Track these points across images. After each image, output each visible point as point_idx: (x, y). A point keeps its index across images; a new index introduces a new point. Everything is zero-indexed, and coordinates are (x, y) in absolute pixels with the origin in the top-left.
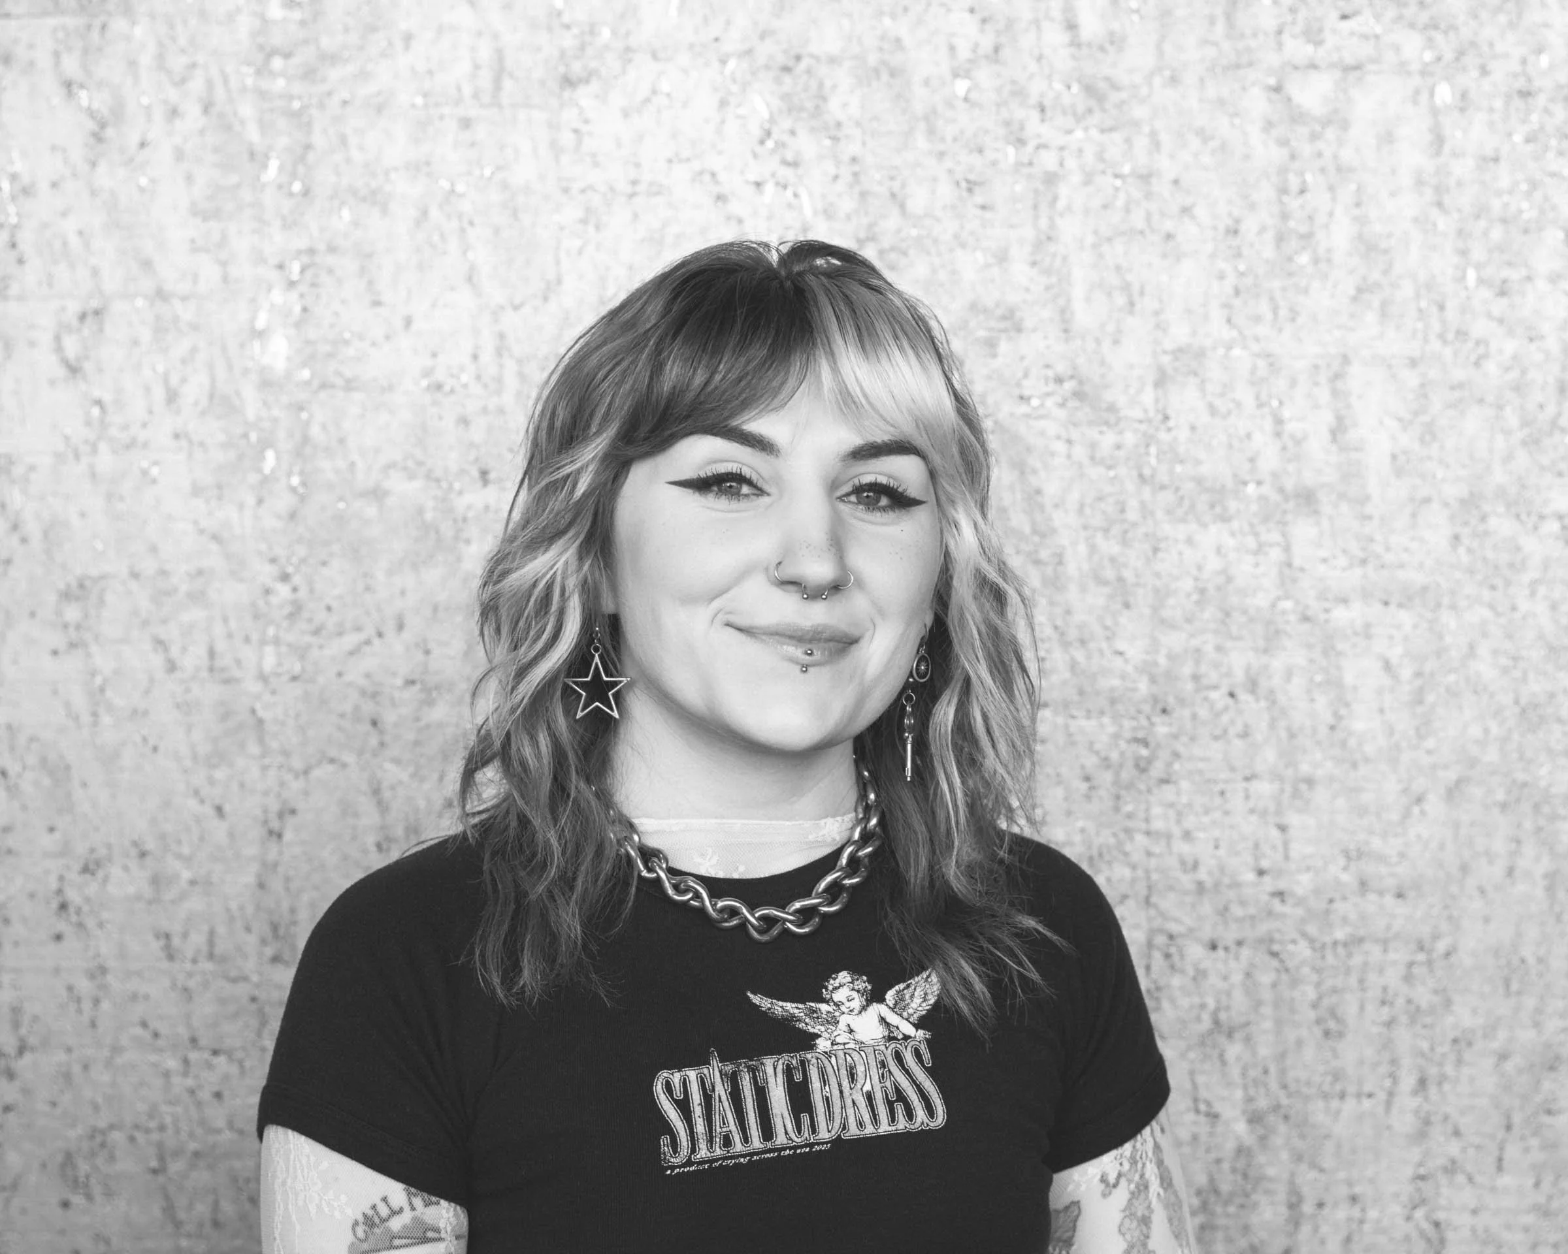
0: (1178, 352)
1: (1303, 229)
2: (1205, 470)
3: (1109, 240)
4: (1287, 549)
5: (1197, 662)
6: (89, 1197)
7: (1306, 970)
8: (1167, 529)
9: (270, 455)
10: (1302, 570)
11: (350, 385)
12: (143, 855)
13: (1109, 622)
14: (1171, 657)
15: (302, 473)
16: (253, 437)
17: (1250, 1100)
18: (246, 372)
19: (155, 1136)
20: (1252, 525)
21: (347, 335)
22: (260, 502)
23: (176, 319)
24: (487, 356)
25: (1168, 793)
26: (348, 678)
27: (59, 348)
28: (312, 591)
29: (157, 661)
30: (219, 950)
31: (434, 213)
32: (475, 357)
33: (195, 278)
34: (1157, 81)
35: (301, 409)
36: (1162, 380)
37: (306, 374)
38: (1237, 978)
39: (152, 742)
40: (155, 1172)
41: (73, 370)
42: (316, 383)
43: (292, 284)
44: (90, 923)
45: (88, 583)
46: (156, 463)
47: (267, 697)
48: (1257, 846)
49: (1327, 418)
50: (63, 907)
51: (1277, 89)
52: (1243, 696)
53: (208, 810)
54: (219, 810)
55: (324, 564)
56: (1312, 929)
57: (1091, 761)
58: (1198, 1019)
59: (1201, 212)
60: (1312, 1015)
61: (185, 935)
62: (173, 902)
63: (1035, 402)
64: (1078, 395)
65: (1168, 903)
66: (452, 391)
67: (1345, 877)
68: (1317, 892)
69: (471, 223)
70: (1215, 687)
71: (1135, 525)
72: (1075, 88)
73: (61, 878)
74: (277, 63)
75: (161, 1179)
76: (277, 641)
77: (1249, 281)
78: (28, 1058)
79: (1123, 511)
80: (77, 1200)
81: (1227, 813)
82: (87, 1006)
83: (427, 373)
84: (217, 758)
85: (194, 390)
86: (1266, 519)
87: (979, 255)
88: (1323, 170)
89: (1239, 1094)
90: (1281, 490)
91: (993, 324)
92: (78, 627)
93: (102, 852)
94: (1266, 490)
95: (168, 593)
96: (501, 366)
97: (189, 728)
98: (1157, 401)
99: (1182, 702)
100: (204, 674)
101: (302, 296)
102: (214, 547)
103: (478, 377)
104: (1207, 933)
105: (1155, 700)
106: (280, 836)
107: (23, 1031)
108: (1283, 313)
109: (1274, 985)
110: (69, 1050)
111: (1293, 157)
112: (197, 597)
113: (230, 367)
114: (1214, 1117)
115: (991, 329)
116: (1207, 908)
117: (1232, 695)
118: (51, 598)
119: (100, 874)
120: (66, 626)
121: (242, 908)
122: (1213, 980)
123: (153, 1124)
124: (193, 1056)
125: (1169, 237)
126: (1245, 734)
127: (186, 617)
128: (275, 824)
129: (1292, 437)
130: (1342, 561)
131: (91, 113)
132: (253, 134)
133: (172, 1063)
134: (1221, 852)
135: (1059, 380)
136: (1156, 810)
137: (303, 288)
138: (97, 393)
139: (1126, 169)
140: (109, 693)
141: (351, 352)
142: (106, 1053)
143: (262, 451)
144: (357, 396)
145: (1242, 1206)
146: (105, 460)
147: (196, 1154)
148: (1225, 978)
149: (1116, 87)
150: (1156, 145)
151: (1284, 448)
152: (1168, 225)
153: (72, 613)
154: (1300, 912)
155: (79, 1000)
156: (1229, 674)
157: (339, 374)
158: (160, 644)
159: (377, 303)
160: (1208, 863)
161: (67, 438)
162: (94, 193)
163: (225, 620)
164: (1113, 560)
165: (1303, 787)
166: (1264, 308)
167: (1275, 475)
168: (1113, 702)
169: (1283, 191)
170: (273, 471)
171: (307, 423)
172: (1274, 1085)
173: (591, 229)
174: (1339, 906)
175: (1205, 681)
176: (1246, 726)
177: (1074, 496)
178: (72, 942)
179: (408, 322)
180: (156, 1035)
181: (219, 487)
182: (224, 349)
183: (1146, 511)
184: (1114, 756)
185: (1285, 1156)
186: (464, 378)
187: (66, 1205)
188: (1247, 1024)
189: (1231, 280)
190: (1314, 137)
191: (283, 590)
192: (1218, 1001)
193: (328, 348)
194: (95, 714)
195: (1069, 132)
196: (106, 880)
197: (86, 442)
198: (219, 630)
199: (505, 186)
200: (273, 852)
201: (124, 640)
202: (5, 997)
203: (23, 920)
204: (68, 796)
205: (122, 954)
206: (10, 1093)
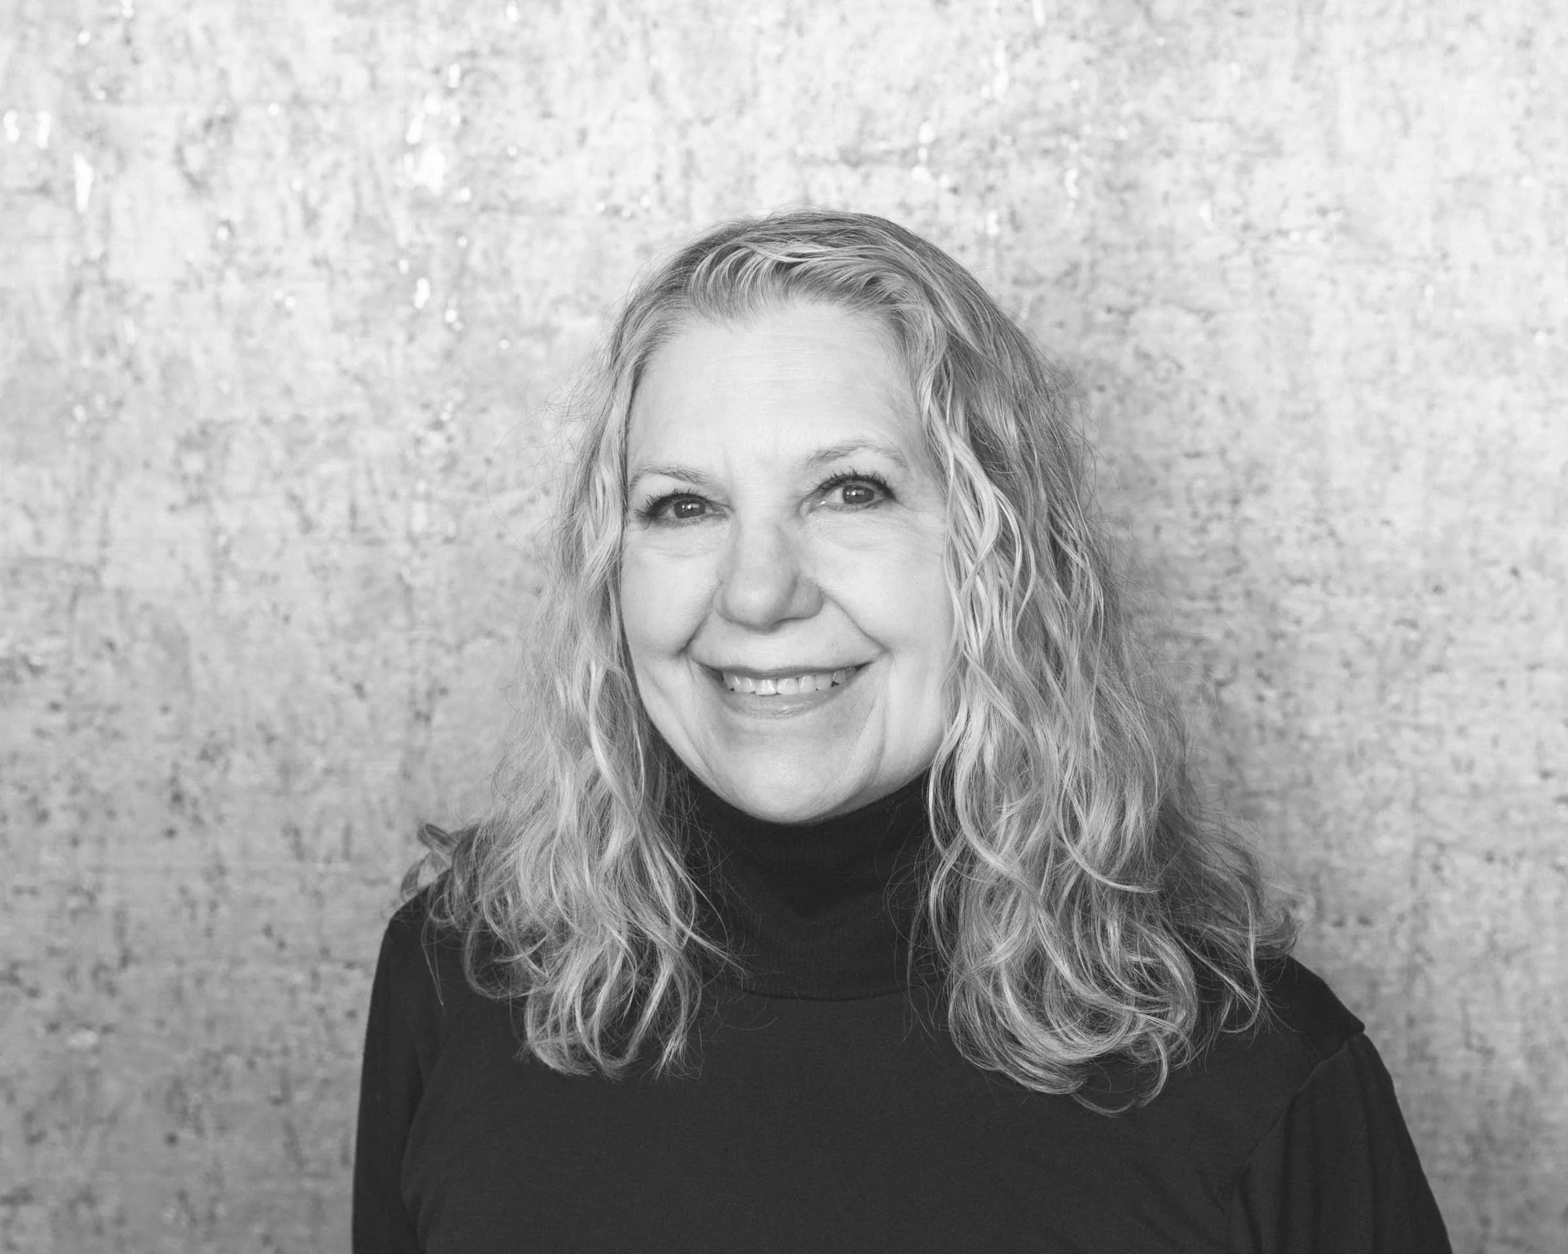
0: (1461, 180)
3: (1384, 51)
6: (199, 1130)
9: (423, 286)
11: (515, 208)
12: (270, 739)
13: (1375, 488)
14: (1447, 529)
15: (459, 307)
16: (404, 265)
17: (1528, 1034)
18: (396, 191)
19: (278, 1061)
20: (1541, 380)
21: (512, 152)
22: (411, 339)
23: (317, 130)
24: (672, 178)
25: (1438, 682)
26: (510, 540)
28: (469, 440)
29: (290, 518)
30: (355, 849)
32: (658, 178)
33: (338, 82)
35: (458, 234)
37: (465, 194)
38: (1516, 894)
39: (282, 610)
40: (277, 1102)
41: (197, 184)
42: (476, 205)
43: (449, 92)
44: (208, 817)
45: (211, 429)
46: (292, 293)
47: (416, 562)
48: (1540, 745)
50: (177, 798)
52: (1529, 574)
53: (345, 689)
54: (359, 689)
55: (484, 410)
57: (1352, 646)
58: (1471, 941)
61: (318, 831)
62: (305, 794)
63: (1295, 237)
64: (1344, 229)
65: (1437, 807)
66: (632, 216)
69: (656, 25)
70: (1495, 563)
73: (176, 766)
75: (283, 1110)
76: (428, 497)
78: (132, 971)
80: (186, 1135)
81: (1507, 707)
82: (202, 911)
83: (605, 194)
84: (359, 629)
85: (336, 212)
86: (1557, 373)
87: (1235, 69)
89: (1517, 1027)
92: (200, 479)
93: (224, 735)
95: (304, 442)
96: (689, 189)
97: (326, 596)
98: (1434, 237)
100: (344, 534)
101: (462, 105)
102: (357, 389)
103: (662, 200)
104: (1483, 842)
105: (1426, 576)
106: (428, 719)
107: (128, 940)
109: (1558, 904)
110: (180, 962)
112: (339, 447)
113: (377, 187)
114: (1488, 1053)
116: (1482, 813)
117: (1515, 572)
118: (168, 446)
119: (220, 762)
120: (185, 478)
121: (383, 801)
122: (1488, 896)
123: (276, 1047)
124: (324, 969)
125: (1451, 49)
126: (1529, 618)
127: (326, 468)
128: (423, 707)
133: (299, 978)
134: (1501, 751)
135: (1323, 212)
136: (1426, 703)
137: (462, 96)
138: (224, 214)
140: (234, 555)
141: (517, 169)
142: (224, 965)
143: (415, 282)
145: (1519, 1156)
146: (233, 289)
147: (326, 1082)
148: (1502, 894)
152: (1451, 36)
153: (194, 463)
155: (192, 905)
156: (1511, 548)
157: (503, 195)
160: (1485, 764)
161: (189, 264)
163: (369, 473)
164: (1381, 417)
166: (1559, 131)
168: (1379, 578)
170: (427, 303)
171: (465, 252)
172: (1557, 1018)
173: (792, 33)
175: (1484, 557)
176: (1531, 607)
178: (187, 839)
179: (583, 135)
180: (282, 945)
181: (364, 322)
182: (371, 164)
184: (1379, 639)
186: (646, 201)
187: (172, 1140)
188: (1526, 947)
191: (436, 440)
192: (1494, 921)
193: (488, 165)
194: (217, 579)
196: (227, 767)
197: (211, 268)
198: (362, 484)
200: (420, 737)
201: (254, 495)
202: (107, 900)
203: (131, 813)
204: (186, 671)
205: (245, 852)
206: (110, 1011)
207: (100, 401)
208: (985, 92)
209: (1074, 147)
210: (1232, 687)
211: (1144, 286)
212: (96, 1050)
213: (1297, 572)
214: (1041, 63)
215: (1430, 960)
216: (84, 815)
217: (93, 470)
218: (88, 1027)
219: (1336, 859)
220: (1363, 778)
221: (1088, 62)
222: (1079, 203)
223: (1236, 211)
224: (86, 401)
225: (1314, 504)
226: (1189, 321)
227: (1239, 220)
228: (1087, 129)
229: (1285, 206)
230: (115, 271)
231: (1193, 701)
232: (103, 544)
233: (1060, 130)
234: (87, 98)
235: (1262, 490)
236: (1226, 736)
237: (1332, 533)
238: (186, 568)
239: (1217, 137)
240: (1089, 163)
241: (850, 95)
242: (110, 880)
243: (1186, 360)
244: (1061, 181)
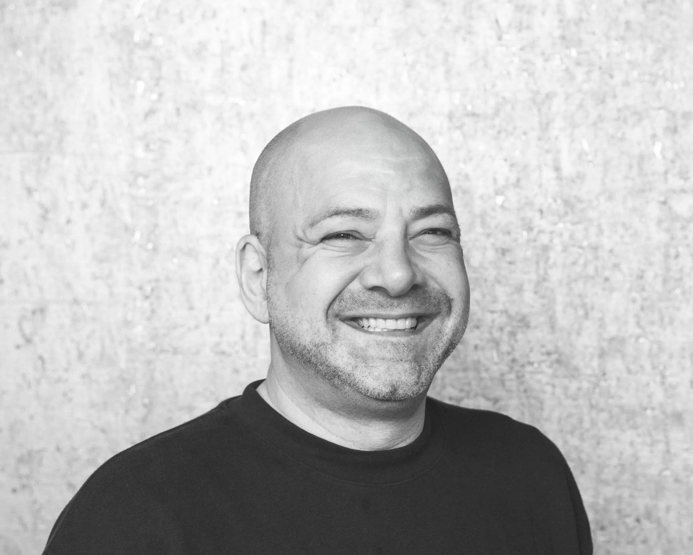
1: (677, 276)
4: (668, 444)
8: (604, 432)
10: (675, 455)
27: (21, 329)
31: (222, 261)
34: (602, 199)
36: (602, 354)
49: (689, 375)
51: (664, 203)
59: (624, 267)
71: (588, 430)
72: (559, 201)
74: (141, 181)
88: (688, 246)
90: (664, 412)
91: (514, 323)
94: (657, 413)
99: (612, 524)
108: (666, 320)
111: (672, 238)
129: (670, 385)
131: (41, 206)
132: (127, 219)
139: (585, 244)
144: (180, 357)
149: (580, 200)
150: (601, 232)
151: (666, 391)
158: (72, 487)
159: (191, 308)
162: (42, 247)
167: (661, 405)
169: (667, 256)
177: (556, 414)
183: (593, 423)
189: (639, 301)
190: (683, 228)
195: (555, 224)
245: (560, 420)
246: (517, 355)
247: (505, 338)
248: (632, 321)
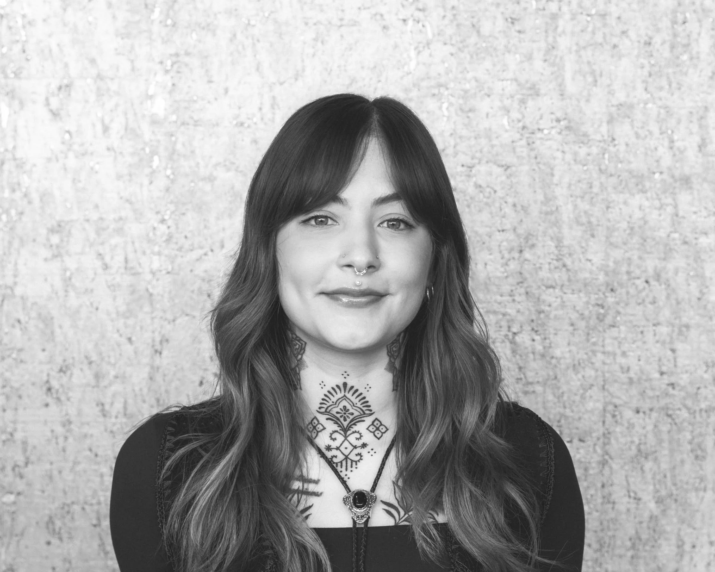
0: (620, 106)
1: (685, 41)
2: (633, 166)
3: (584, 48)
4: (676, 207)
5: (629, 265)
6: (61, 539)
7: (686, 424)
8: (614, 196)
9: (156, 158)
10: (684, 217)
11: (197, 123)
12: (90, 363)
13: (584, 245)
14: (616, 262)
15: (172, 168)
16: (147, 150)
17: (657, 491)
18: (144, 116)
19: (96, 507)
20: (658, 195)
21: (195, 98)
22: (151, 183)
23: (108, 89)
24: (266, 108)
25: (614, 332)
26: (196, 272)
27: (48, 104)
28: (177, 228)
29: (98, 264)
30: (128, 412)
31: (239, 36)
32: (260, 109)
33: (118, 69)
35: (172, 135)
37: (174, 118)
38: (650, 428)
39: (95, 305)
40: (95, 526)
41: (55, 114)
42: (179, 123)
43: (167, 72)
44: (63, 398)
45: (63, 224)
46: (98, 163)
47: (154, 282)
48: (660, 360)
49: (696, 139)
52: (653, 282)
53: (123, 340)
54: (130, 339)
55: (184, 214)
56: (689, 403)
57: (574, 316)
58: (630, 449)
59: (632, 34)
60: (689, 447)
61: (112, 404)
62: (106, 387)
63: (546, 132)
64: (568, 128)
65: (614, 388)
66: (249, 126)
67: (706, 376)
68: (691, 383)
69: (258, 41)
70: (638, 278)
71: (597, 194)
73: (48, 375)
75: (98, 529)
76: (159, 254)
77: (656, 69)
78: (30, 467)
79: (591, 187)
80: (55, 541)
81: (644, 342)
82: (61, 440)
83: (237, 117)
84: (129, 314)
85: (116, 127)
86: (664, 192)
87: (517, 56)
88: (695, 11)
89: (651, 488)
90: (673, 177)
91: (524, 91)
92: (58, 247)
93: (70, 361)
94: (665, 176)
95: (104, 229)
96: (274, 114)
97: (115, 298)
98: (608, 131)
99: (621, 285)
100: (123, 270)
101: (172, 77)
102: (127, 205)
103: (262, 119)
104: (634, 404)
105: (607, 284)
106: (160, 353)
107: (28, 453)
108: (674, 85)
109: (669, 432)
110: (51, 463)
111: (680, 4)
112: (119, 231)
113: (135, 114)
114: (638, 499)
115: (523, 95)
116: (634, 391)
117: (647, 282)
118: (43, 231)
119: (68, 373)
120: (51, 246)
121: (141, 390)
122: (637, 428)
123: (94, 501)
125: (615, 46)
126: (654, 302)
127: (114, 241)
128: (158, 347)
129: (679, 149)
130: (704, 213)
133: (104, 470)
134: (641, 363)
135: (558, 121)
136: (608, 341)
137: (172, 74)
138: (67, 128)
139: (593, 12)
140: (73, 280)
141: (197, 106)
142: (71, 464)
143: (152, 157)
144: (200, 129)
145: (653, 546)
146: (72, 162)
148: (644, 428)
151: (674, 155)
152: (615, 40)
153: (55, 239)
154: (683, 394)
155: (57, 438)
156: (645, 271)
157: (192, 118)
158: (100, 255)
159: (210, 82)
160: (635, 368)
161: (52, 151)
162: (65, 25)
163: (133, 243)
164: (586, 212)
165: (684, 329)
166: (664, 83)
167: (669, 169)
168: (586, 285)
169: (674, 22)
170: (157, 167)
171: (175, 143)
172: (669, 484)
173: (319, 44)
174: (703, 391)
175: (633, 275)
176: (654, 298)
177: (566, 180)
178: (54, 408)
179: (226, 91)
180: (96, 455)
181: (130, 175)
182: (132, 105)
183: (603, 187)
184: (586, 313)
185: (675, 520)
186: (255, 120)
187: (49, 543)
188: (655, 452)
189: (647, 68)
191: (163, 228)
192: (640, 440)
193: (184, 104)
194: (66, 291)
196: (71, 375)
197: (62, 152)
198: (130, 248)
199: (276, 21)
200: (158, 361)
201: (82, 253)
202: (19, 436)
203: (29, 396)
204: (52, 333)
205: (80, 413)
206: (20, 486)
207: (13, 212)
208: (406, 69)
209: (446, 93)
210: (521, 335)
211: (478, 155)
212: (14, 503)
213: (550, 283)
214: (431, 55)
215: (611, 458)
216: (8, 398)
217: (10, 243)
218: (11, 493)
219: (568, 412)
220: (580, 376)
221: (452, 54)
222: (449, 118)
223: (519, 121)
224: (7, 212)
225: (556, 252)
226: (498, 170)
227: (521, 125)
228: (452, 85)
229: (541, 118)
230: (18, 155)
231: (503, 341)
232: (15, 276)
233: (440, 85)
234: (6, 77)
235: (533, 246)
236: (518, 357)
237: (564, 266)
238: (52, 286)
239: (510, 87)
240: (452, 100)
241: (345, 70)
242: (19, 426)
243: (498, 188)
244: (440, 108)
245: (570, 185)
246: (528, 122)
247: (516, 105)
248: (640, 86)
